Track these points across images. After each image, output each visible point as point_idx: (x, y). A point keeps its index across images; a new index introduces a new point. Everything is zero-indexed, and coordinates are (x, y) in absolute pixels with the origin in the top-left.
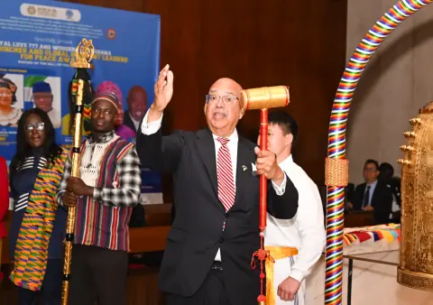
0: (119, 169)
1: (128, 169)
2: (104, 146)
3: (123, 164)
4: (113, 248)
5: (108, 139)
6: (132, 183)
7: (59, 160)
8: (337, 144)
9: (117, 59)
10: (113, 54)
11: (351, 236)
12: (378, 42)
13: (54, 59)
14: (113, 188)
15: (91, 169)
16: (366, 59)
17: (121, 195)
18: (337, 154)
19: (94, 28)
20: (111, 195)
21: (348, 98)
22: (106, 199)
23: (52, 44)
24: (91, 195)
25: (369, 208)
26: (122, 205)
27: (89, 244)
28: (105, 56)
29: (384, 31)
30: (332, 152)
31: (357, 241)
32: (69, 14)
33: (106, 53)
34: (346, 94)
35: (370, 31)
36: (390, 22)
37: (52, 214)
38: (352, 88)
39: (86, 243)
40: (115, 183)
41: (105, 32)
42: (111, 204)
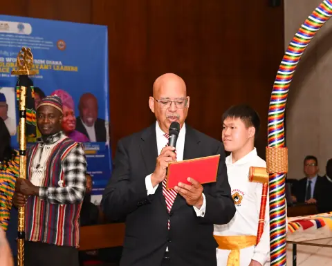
0: (64, 169)
1: (71, 167)
2: (52, 146)
3: (67, 163)
4: (59, 244)
5: (55, 140)
6: (76, 181)
7: (13, 162)
8: (276, 134)
9: (67, 68)
10: (64, 64)
11: (294, 224)
12: (310, 35)
13: (8, 71)
14: (58, 186)
15: (39, 169)
16: (300, 52)
17: (64, 193)
18: (276, 143)
19: (44, 40)
20: (55, 193)
21: (285, 89)
22: (51, 197)
23: (5, 57)
24: (37, 195)
25: (312, 200)
26: (67, 202)
27: (36, 240)
28: (56, 66)
29: (316, 24)
30: (272, 141)
31: (300, 229)
32: (21, 27)
33: (57, 63)
34: (282, 86)
35: (303, 26)
36: (321, 16)
37: (7, 213)
38: (287, 80)
39: (33, 240)
40: (61, 182)
41: (56, 44)
42: (57, 202)
